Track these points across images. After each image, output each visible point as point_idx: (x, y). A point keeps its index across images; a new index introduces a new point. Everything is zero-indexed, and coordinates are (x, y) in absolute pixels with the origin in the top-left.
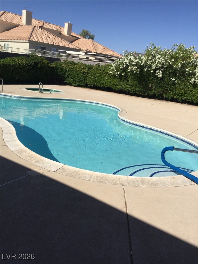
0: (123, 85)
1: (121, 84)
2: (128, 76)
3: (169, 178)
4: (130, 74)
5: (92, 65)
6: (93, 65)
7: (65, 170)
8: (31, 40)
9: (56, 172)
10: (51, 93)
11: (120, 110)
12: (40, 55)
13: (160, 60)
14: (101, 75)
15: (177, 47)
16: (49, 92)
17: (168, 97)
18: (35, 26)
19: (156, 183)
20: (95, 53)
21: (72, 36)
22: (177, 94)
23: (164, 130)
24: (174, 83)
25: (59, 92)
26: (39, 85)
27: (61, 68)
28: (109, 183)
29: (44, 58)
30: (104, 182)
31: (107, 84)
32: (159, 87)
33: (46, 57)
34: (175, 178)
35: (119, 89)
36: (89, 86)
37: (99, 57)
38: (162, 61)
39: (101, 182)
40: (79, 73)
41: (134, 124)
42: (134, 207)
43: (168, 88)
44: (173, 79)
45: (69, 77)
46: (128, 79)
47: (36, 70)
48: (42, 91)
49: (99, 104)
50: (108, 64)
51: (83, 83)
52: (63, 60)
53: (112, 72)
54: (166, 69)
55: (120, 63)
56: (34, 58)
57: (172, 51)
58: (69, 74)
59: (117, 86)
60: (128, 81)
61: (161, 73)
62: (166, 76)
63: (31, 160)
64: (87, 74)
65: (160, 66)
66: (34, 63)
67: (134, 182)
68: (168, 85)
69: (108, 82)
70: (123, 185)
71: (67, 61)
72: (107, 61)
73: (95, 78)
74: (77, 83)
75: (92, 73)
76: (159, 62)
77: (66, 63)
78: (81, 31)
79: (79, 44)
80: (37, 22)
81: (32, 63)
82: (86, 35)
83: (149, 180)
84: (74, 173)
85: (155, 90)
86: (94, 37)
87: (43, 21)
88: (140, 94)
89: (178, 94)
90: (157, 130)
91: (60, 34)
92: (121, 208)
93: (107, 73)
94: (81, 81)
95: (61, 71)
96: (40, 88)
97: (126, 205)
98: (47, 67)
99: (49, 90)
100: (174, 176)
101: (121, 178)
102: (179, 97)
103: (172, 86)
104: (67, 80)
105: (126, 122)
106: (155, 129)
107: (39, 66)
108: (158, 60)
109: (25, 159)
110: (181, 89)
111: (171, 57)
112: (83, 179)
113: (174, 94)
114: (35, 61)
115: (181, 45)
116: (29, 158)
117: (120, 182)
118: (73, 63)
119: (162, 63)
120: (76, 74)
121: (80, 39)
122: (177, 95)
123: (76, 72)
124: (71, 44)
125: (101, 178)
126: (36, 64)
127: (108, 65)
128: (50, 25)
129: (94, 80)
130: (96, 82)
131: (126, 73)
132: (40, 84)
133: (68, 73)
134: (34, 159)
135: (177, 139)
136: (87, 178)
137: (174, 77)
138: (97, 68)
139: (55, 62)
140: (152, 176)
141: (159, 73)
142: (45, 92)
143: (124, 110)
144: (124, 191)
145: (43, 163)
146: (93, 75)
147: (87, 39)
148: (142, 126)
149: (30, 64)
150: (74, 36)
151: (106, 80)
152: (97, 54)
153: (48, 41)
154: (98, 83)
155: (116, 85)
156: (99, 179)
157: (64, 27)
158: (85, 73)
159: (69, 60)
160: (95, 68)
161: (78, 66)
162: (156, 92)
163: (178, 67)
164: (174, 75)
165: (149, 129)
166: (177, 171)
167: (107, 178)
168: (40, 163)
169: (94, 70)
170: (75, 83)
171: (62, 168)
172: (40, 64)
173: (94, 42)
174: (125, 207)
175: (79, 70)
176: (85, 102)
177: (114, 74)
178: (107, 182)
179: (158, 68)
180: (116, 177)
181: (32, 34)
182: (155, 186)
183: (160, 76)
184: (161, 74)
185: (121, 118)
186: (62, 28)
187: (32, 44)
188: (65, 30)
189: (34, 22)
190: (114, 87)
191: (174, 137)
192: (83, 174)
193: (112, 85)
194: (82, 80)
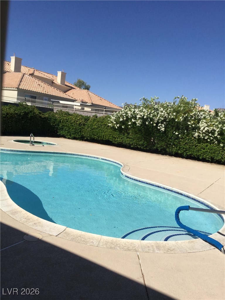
0: (124, 138)
1: (121, 137)
2: (128, 129)
3: (186, 242)
4: (131, 126)
5: (88, 116)
6: (90, 116)
7: (68, 234)
8: (20, 88)
9: (58, 236)
10: (43, 146)
11: (123, 165)
12: (30, 105)
13: (162, 114)
14: (98, 127)
15: (179, 100)
16: (41, 145)
17: (172, 152)
18: (24, 74)
19: (173, 248)
20: (91, 104)
21: (65, 85)
22: (181, 148)
23: (173, 187)
24: (177, 137)
25: (52, 144)
26: (30, 137)
27: (54, 119)
28: (121, 249)
29: (36, 107)
30: (115, 248)
31: (106, 136)
32: (162, 140)
33: (37, 107)
34: (193, 242)
35: (119, 143)
36: (85, 138)
37: (96, 108)
38: (164, 114)
39: (111, 248)
40: (75, 125)
41: (140, 181)
42: (152, 277)
43: (171, 142)
44: (177, 133)
45: (63, 129)
46: (128, 132)
47: (25, 120)
48: (33, 144)
49: (98, 158)
50: (106, 115)
51: (79, 136)
52: (57, 111)
53: (111, 125)
54: (169, 123)
55: (120, 115)
56: (23, 107)
57: (174, 104)
58: (63, 126)
59: (116, 140)
60: (128, 134)
61: (163, 126)
62: (169, 130)
63: (28, 222)
64: (83, 126)
65: (162, 119)
66: (23, 112)
67: (148, 247)
68: (171, 139)
69: (107, 135)
70: (136, 251)
71: (61, 111)
72: (105, 112)
73: (93, 129)
74: (73, 136)
75: (88, 124)
76: (161, 115)
77: (59, 114)
78: (76, 81)
79: (74, 94)
80: (27, 69)
81: (22, 112)
82: (81, 85)
83: (165, 245)
84: (79, 238)
85: (158, 144)
86: (89, 88)
87: (34, 68)
88: (142, 148)
89: (183, 149)
90: (165, 188)
91: (53, 82)
92: (138, 278)
93: (106, 125)
94: (76, 133)
95: (54, 122)
96: (31, 140)
97: (143, 274)
98: (38, 117)
99: (40, 143)
100: (192, 240)
101: (133, 243)
102: (183, 152)
103: (176, 141)
104: (60, 132)
105: (130, 178)
106: (162, 187)
107: (30, 115)
108: (160, 113)
109: (20, 222)
110: (185, 144)
111: (173, 111)
112: (90, 244)
113: (178, 149)
114: (25, 110)
115: (183, 97)
116: (25, 220)
117: (133, 247)
118: (68, 114)
119: (164, 117)
120: (71, 125)
121: (74, 88)
122: (181, 150)
123: (71, 123)
124: (64, 94)
125: (111, 243)
126: (26, 114)
127: (106, 117)
128: (42, 73)
129: (91, 132)
130: (93, 135)
131: (127, 126)
132: (31, 135)
133: (62, 124)
134: (31, 222)
135: (188, 198)
136: (94, 244)
137: (177, 131)
138: (95, 120)
139: (48, 112)
140: (166, 240)
141: (162, 126)
142: (36, 145)
143: (127, 165)
144: (139, 258)
145: (42, 226)
146: (90, 127)
147: (82, 89)
148: (148, 183)
149: (20, 114)
150: (68, 86)
151: (105, 132)
152: (93, 105)
153: (39, 90)
154: (96, 135)
155: (115, 138)
156: (108, 245)
157: (57, 76)
158: (82, 124)
159: (63, 110)
160: (92, 119)
161: (74, 117)
162: (159, 146)
163: (180, 120)
164: (177, 129)
165: (156, 186)
166: (194, 233)
167: (118, 243)
168: (38, 226)
169: (91, 121)
170: (69, 135)
171: (64, 231)
172: (30, 114)
173: (89, 93)
174: (142, 277)
175: (74, 121)
176: (83, 156)
177: (113, 127)
178: (118, 248)
179: (161, 121)
180: (128, 242)
181: (21, 81)
182: (172, 252)
183: (162, 130)
184: (163, 128)
185: (125, 174)
186: (54, 76)
187: (21, 92)
188: (58, 79)
189: (24, 69)
190: (114, 140)
191: (184, 196)
192: (89, 238)
193: (111, 138)
194: (78, 132)
